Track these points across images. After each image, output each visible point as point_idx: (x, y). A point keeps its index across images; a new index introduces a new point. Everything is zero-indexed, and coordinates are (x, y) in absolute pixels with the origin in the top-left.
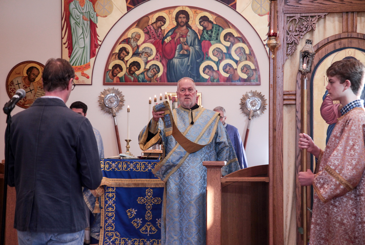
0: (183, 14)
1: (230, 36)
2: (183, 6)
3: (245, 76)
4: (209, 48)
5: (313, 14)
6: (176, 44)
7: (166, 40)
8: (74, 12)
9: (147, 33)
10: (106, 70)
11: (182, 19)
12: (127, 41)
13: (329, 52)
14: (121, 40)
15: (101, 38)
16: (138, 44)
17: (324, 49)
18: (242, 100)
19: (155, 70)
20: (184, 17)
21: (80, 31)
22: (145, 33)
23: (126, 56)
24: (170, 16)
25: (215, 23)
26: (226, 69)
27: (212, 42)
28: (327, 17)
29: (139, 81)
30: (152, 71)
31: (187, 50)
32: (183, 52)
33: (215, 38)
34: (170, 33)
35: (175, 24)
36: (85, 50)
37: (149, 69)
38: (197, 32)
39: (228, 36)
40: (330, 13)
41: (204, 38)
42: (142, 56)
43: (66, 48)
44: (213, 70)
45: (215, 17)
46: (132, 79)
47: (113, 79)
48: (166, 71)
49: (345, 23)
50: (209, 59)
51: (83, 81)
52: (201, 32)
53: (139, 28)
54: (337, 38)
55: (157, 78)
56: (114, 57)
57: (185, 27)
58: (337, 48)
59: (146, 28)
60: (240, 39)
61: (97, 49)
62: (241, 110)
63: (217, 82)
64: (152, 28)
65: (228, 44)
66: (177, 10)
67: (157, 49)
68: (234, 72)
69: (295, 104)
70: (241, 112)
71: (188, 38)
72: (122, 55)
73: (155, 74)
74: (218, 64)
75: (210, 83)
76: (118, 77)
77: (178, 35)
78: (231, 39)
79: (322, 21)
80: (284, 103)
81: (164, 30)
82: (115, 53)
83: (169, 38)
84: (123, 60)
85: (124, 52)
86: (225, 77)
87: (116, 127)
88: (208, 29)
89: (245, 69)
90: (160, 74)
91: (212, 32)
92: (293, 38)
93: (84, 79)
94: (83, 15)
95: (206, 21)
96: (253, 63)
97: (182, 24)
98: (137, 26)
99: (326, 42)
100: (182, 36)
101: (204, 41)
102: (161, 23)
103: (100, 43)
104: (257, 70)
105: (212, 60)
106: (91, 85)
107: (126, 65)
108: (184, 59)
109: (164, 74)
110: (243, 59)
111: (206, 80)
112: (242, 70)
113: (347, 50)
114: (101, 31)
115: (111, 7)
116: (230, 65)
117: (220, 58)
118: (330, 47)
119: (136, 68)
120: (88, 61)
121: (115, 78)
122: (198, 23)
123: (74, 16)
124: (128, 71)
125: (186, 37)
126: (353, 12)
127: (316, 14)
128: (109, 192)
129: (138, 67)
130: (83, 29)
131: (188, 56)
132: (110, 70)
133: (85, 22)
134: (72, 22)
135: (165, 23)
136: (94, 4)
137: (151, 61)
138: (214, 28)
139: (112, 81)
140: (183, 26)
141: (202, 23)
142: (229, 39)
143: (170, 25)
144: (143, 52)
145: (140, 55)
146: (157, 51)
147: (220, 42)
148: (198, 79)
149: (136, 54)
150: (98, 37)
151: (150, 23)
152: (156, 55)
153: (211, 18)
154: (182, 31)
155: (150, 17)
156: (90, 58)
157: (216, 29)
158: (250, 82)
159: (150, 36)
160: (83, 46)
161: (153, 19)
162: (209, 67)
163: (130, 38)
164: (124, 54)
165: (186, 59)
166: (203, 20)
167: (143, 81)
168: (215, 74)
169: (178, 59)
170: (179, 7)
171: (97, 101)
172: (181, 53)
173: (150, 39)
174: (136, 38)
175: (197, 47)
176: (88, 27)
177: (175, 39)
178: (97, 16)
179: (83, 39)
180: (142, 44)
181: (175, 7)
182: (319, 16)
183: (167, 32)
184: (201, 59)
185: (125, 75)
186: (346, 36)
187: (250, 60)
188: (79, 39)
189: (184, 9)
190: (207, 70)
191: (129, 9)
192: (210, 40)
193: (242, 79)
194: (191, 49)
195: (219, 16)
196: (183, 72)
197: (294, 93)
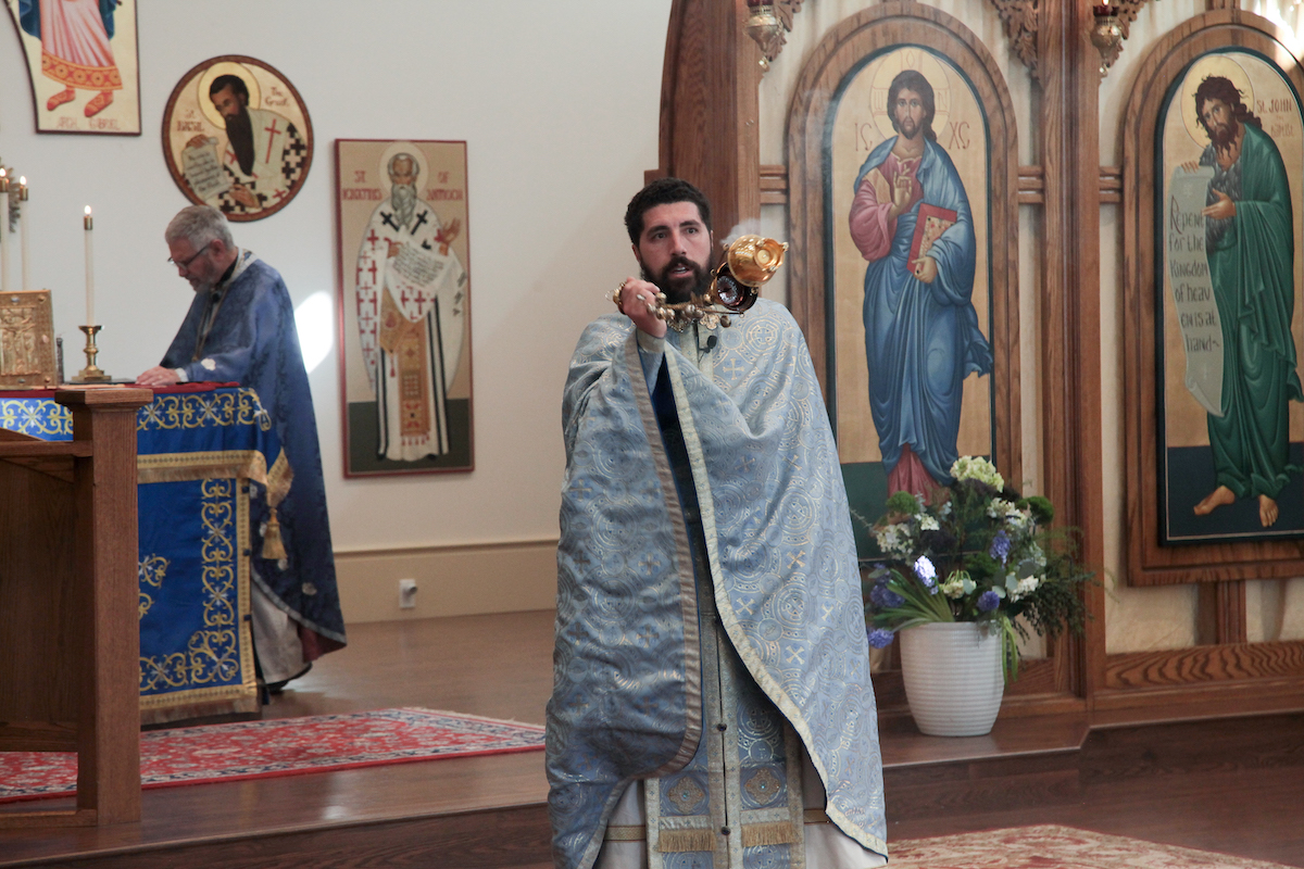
13: (862, 54)
17: (849, 45)
58: (881, 44)
69: (787, 206)
80: (762, 201)
99: (855, 25)
113: (906, 51)
118: (864, 41)
186: (899, 12)
197: (782, 172)
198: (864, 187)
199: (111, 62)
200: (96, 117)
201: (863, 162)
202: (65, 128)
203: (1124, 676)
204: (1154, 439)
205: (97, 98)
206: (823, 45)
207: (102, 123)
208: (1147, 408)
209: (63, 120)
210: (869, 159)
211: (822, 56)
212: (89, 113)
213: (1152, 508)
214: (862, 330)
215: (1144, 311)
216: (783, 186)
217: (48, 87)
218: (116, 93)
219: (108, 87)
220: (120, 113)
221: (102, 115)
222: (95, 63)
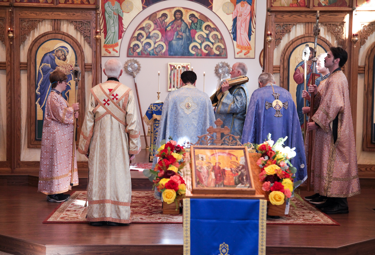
0: (179, 12)
1: (209, 27)
2: (178, 7)
3: (218, 53)
4: (195, 34)
5: (290, 23)
6: (174, 31)
7: (168, 29)
8: (107, 9)
9: (155, 24)
10: (129, 47)
11: (178, 15)
12: (143, 29)
13: (298, 44)
14: (138, 28)
15: (125, 26)
16: (150, 31)
17: (295, 42)
18: (216, 67)
19: (160, 48)
20: (179, 14)
21: (112, 22)
22: (154, 24)
23: (142, 38)
24: (171, 13)
25: (199, 18)
26: (206, 48)
27: (197, 30)
28: (297, 25)
29: (150, 55)
30: (159, 48)
31: (181, 36)
32: (179, 36)
33: (199, 28)
34: (170, 24)
35: (174, 18)
36: (115, 34)
37: (157, 47)
38: (188, 24)
39: (207, 27)
40: (299, 23)
41: (192, 28)
42: (152, 39)
43: (103, 32)
44: (198, 48)
45: (199, 14)
46: (146, 53)
47: (133, 53)
48: (168, 49)
49: (307, 29)
50: (195, 41)
51: (114, 54)
52: (190, 25)
53: (150, 20)
54: (303, 37)
55: (162, 53)
56: (134, 39)
57: (180, 21)
58: (303, 42)
59: (155, 20)
60: (215, 29)
61: (123, 34)
62: (215, 74)
63: (200, 56)
64: (159, 21)
65: (207, 32)
66: (175, 10)
67: (162, 34)
68: (211, 50)
69: (280, 73)
70: (215, 75)
71: (182, 27)
72: (139, 38)
73: (161, 50)
74: (201, 44)
75: (196, 56)
76: (137, 52)
77: (175, 26)
78: (209, 29)
79: (294, 27)
80: (273, 72)
81: (167, 22)
82: (135, 37)
83: (169, 28)
84: (140, 41)
85: (141, 36)
86: (205, 53)
87: (136, 84)
88: (194, 22)
89: (218, 48)
90: (164, 51)
91: (197, 24)
92: (279, 36)
93: (115, 52)
94: (114, 12)
95: (193, 17)
96: (223, 44)
97: (178, 19)
98: (149, 19)
99: (297, 39)
100: (178, 26)
101: (192, 30)
102: (164, 18)
103: (124, 30)
104: (225, 49)
105: (197, 42)
106: (119, 57)
107: (142, 44)
108: (179, 41)
109: (167, 50)
110: (217, 42)
111: (194, 55)
112: (216, 49)
114: (125, 22)
115: (132, 6)
116: (209, 46)
117: (202, 41)
118: (299, 42)
119: (149, 47)
120: (117, 42)
121: (135, 53)
122: (188, 18)
123: (108, 12)
124: (143, 48)
125: (181, 27)
126: (311, 23)
127: (292, 23)
128: (156, 123)
129: (150, 46)
130: (113, 20)
131: (182, 39)
132: (131, 47)
133: (115, 16)
134: (107, 16)
135: (167, 17)
136: (121, 4)
137: (158, 42)
138: (199, 22)
139: (133, 54)
140: (179, 20)
141: (191, 18)
142: (208, 29)
143: (170, 19)
144: (153, 36)
145: (151, 38)
146: (162, 36)
147: (202, 31)
148: (189, 54)
149: (148, 37)
150: (123, 26)
151: (158, 17)
152: (162, 38)
153: (197, 15)
154: (178, 23)
155: (158, 13)
156: (119, 39)
157: (200, 22)
158: (221, 56)
159: (157, 26)
160: (114, 32)
161: (159, 15)
162: (196, 47)
163: (144, 27)
164: (140, 37)
165: (181, 41)
166: (192, 17)
167: (153, 55)
168: (199, 51)
169: (175, 41)
170: (176, 8)
171: (123, 67)
172: (177, 37)
173: (157, 28)
174: (149, 27)
175: (188, 34)
176: (117, 19)
177: (174, 28)
178: (123, 12)
179: (114, 27)
180: (152, 31)
181: (173, 8)
182: (293, 24)
183: (169, 23)
184: (190, 41)
185: (141, 51)
186: (308, 36)
187: (221, 43)
188: (111, 27)
189: (179, 9)
190: (194, 48)
191: (144, 8)
192: (196, 29)
193: (216, 54)
194: (184, 35)
195: (201, 14)
196: (178, 50)
197: (279, 67)
198: (297, 70)
199: (250, 45)
200: (246, 55)
201: (297, 65)
202: (240, 57)
203: (360, 169)
204: (371, 121)
205: (247, 52)
206: (289, 43)
207: (247, 56)
208: (369, 115)
209: (240, 56)
210: (299, 64)
211: (289, 45)
212: (245, 55)
213: (370, 136)
214: (296, 97)
215: (369, 95)
216: (279, 69)
217: (237, 50)
218: (251, 51)
219: (249, 50)
220: (251, 54)
221: (248, 55)
222: (247, 45)
